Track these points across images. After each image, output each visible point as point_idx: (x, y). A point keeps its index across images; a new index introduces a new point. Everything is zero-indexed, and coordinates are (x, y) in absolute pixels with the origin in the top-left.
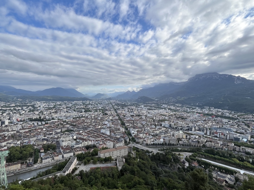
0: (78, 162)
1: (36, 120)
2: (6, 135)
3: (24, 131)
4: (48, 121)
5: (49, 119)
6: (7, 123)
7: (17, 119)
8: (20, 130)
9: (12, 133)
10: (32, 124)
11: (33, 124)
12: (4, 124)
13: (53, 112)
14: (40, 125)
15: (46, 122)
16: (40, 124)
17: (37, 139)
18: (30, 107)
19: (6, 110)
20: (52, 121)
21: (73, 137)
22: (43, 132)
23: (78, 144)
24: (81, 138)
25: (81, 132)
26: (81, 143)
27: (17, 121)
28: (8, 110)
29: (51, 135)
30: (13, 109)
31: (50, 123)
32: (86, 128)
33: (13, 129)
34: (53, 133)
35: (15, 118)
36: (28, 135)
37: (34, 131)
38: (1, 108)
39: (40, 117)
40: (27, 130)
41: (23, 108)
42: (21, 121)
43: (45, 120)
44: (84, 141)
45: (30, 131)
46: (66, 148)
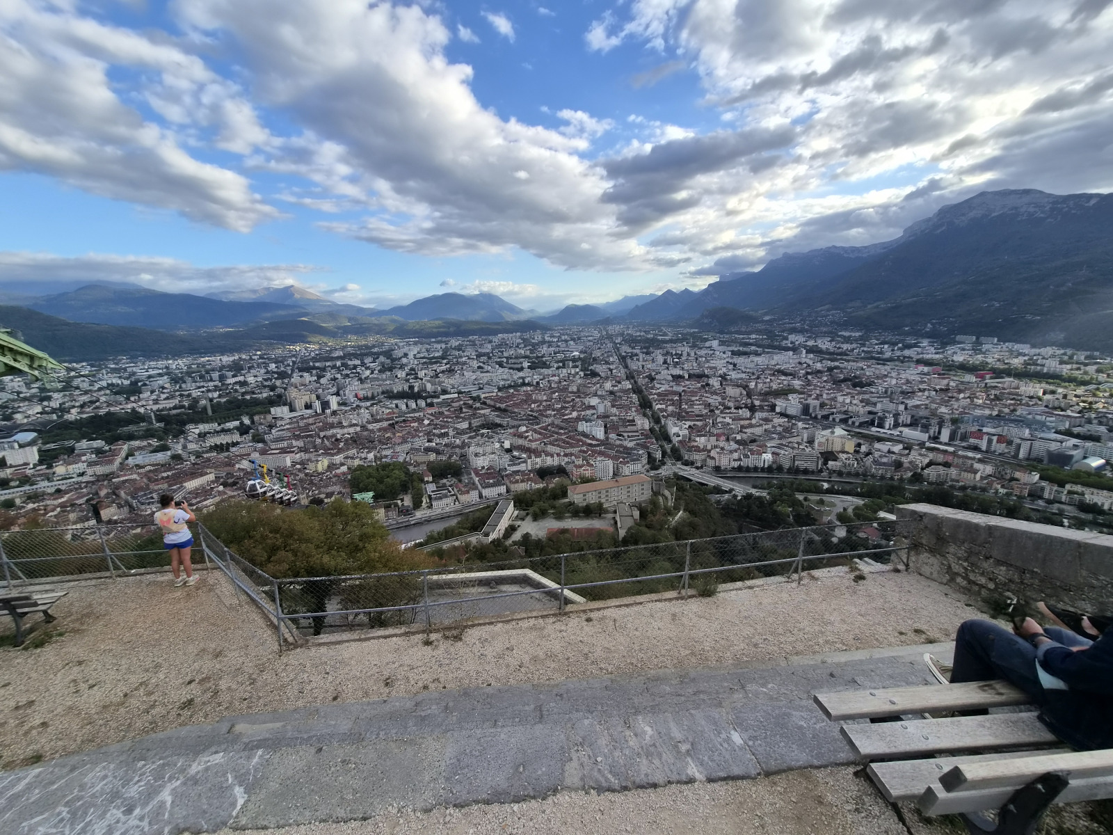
0: (516, 512)
1: (402, 395)
2: (339, 436)
3: (378, 427)
4: (433, 397)
5: (435, 392)
6: (334, 405)
7: (356, 394)
8: (369, 422)
9: (352, 430)
10: (394, 406)
11: (397, 406)
12: (329, 408)
13: (443, 372)
14: (414, 410)
15: (429, 401)
16: (413, 406)
17: (411, 449)
18: (382, 359)
19: (324, 369)
20: (442, 397)
21: (502, 443)
22: (424, 429)
23: (517, 462)
24: (524, 447)
25: (524, 429)
26: (526, 461)
27: (356, 399)
28: (330, 368)
29: (446, 438)
30: (340, 365)
31: (438, 403)
32: (535, 419)
33: (351, 421)
34: (451, 433)
35: (351, 390)
36: (388, 437)
37: (401, 427)
38: (312, 364)
39: (412, 387)
40: (385, 424)
41: (364, 363)
42: (366, 398)
43: (423, 395)
44: (532, 455)
45: (393, 427)
46: (487, 474)
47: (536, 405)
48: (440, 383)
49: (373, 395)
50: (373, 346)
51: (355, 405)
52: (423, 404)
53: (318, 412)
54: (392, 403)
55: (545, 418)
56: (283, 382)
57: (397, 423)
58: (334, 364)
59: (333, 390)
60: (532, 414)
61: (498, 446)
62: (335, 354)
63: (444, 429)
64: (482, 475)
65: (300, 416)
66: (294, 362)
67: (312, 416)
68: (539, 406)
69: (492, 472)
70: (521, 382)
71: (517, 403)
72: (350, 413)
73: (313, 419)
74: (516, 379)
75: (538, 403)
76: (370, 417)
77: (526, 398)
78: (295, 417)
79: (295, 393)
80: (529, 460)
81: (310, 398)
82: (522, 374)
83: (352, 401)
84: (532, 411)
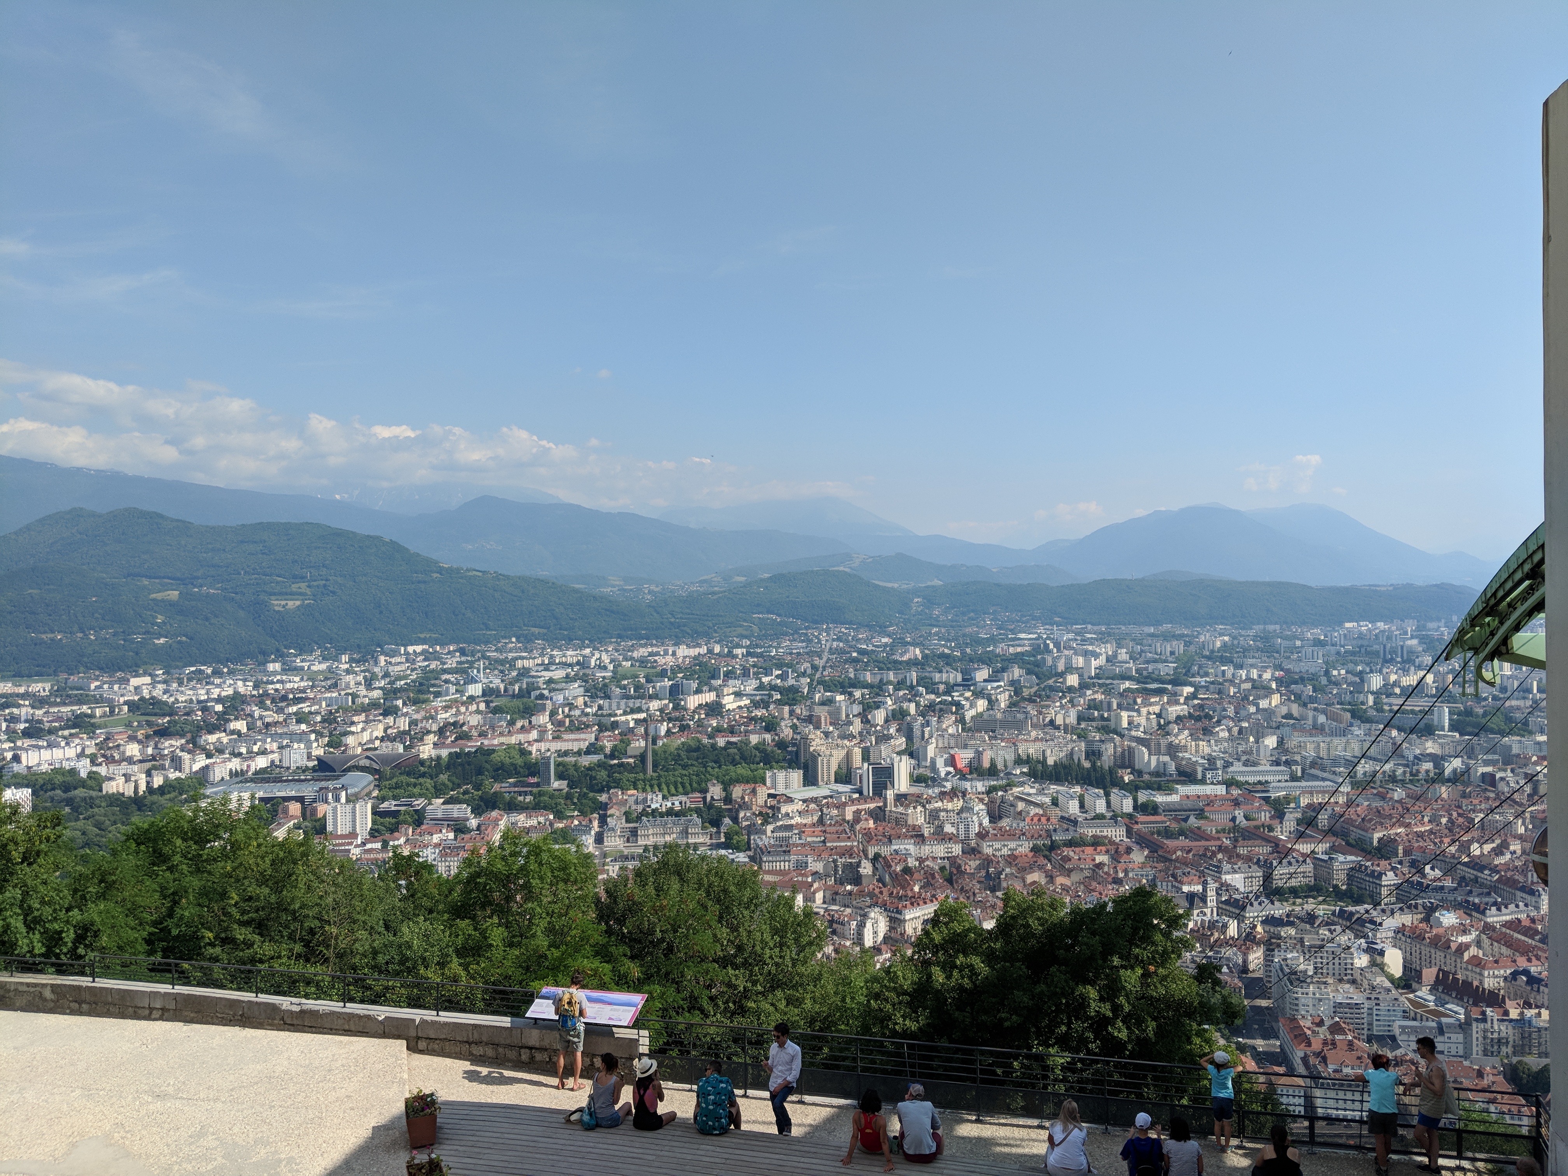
1: (1068, 774)
3: (1005, 852)
6: (902, 783)
7: (953, 757)
8: (982, 835)
9: (941, 850)
10: (1047, 800)
11: (1055, 802)
12: (892, 785)
14: (1103, 817)
15: (1143, 796)
20: (1182, 790)
21: (1375, 953)
22: (1131, 875)
23: (1434, 1024)
24: (1456, 980)
25: (1449, 919)
26: (1464, 1027)
27: (951, 769)
28: (891, 687)
29: (1196, 912)
30: (915, 683)
31: (1170, 809)
32: (1489, 894)
33: (941, 827)
34: (1211, 895)
35: (940, 745)
36: (1035, 882)
37: (1068, 859)
38: (852, 675)
39: (1093, 754)
40: (1024, 848)
41: (971, 679)
42: (975, 770)
43: (1126, 779)
44: (1489, 1011)
45: (1045, 857)
46: (1334, 1044)
47: (1487, 848)
48: (1173, 750)
49: (993, 764)
50: (993, 640)
51: (949, 785)
52: (1127, 805)
53: (865, 793)
54: (1041, 792)
55: (1524, 895)
56: (792, 713)
57: (1053, 847)
58: (900, 677)
59: (898, 742)
60: (1477, 877)
61: (1361, 961)
62: (902, 655)
63: (1190, 884)
64: (1316, 1045)
65: (825, 797)
66: (815, 668)
67: (853, 801)
68: (1499, 851)
69: (1350, 1044)
70: (1427, 771)
71: (1420, 835)
72: (939, 804)
73: (854, 808)
74: (1411, 758)
75: (1493, 841)
76: (986, 821)
77: (1450, 820)
78: (814, 800)
79: (818, 740)
80: (1474, 1025)
81: (848, 756)
82: (1431, 747)
83: (943, 775)
84: (1477, 864)
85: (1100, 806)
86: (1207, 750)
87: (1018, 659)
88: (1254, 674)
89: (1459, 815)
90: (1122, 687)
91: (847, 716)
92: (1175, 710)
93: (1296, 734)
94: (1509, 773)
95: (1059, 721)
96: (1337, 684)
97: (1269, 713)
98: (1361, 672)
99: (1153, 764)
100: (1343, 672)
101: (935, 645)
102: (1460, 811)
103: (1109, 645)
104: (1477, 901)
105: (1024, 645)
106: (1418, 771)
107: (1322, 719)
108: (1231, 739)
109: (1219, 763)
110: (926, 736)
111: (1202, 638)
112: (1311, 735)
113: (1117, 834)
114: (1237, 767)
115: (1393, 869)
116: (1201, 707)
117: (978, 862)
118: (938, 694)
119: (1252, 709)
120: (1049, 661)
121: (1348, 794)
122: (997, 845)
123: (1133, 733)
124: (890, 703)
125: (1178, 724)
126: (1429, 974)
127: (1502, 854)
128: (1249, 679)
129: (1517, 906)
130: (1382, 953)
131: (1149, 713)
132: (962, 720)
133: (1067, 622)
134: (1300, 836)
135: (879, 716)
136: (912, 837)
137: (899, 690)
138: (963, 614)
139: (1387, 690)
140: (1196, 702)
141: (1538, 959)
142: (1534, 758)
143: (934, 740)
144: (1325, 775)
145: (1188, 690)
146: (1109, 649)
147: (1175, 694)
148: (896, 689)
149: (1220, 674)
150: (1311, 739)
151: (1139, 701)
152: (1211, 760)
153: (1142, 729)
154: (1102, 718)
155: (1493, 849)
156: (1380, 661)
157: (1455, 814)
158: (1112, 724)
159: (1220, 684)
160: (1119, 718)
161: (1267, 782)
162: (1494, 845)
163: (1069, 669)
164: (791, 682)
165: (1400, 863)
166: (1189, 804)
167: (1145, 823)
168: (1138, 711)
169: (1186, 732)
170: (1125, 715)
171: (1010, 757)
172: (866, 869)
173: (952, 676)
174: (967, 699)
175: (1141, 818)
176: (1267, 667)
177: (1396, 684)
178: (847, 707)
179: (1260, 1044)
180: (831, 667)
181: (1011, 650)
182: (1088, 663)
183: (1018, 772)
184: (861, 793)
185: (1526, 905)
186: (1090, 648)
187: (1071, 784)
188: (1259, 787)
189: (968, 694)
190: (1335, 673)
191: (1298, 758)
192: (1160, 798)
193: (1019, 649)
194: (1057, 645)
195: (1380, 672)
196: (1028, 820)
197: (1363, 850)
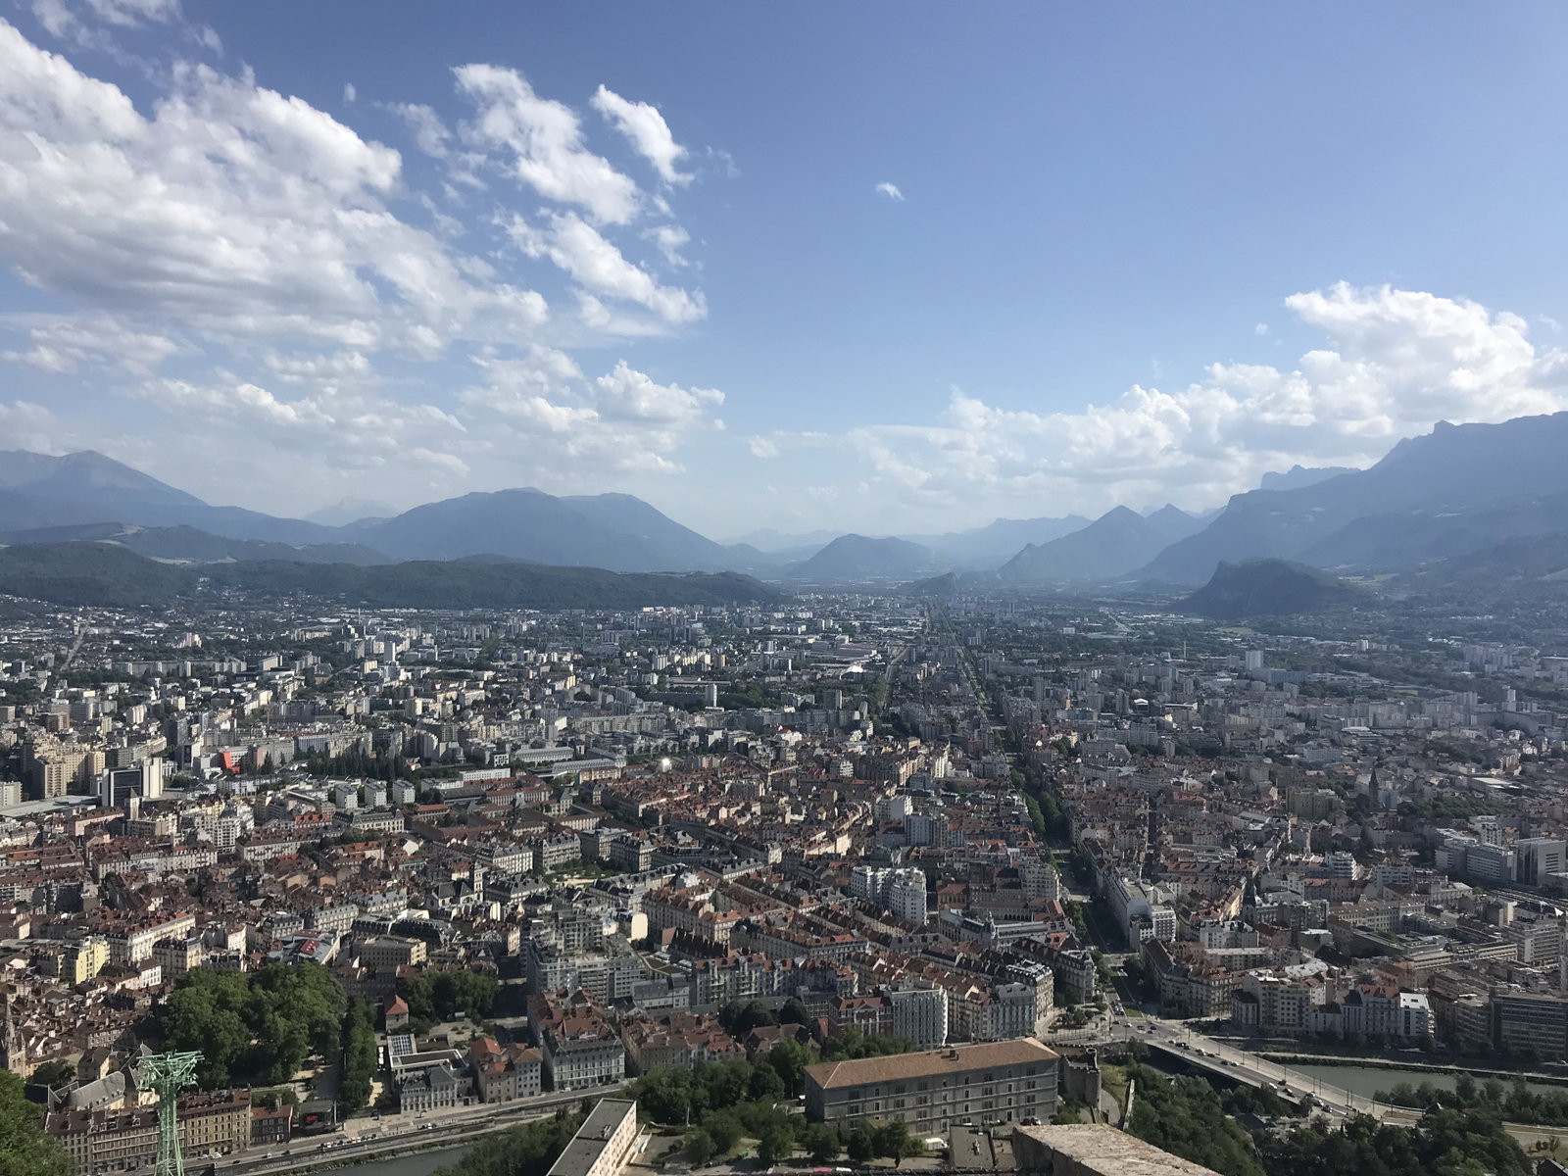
2: (152, 878)
3: (269, 855)
4: (436, 775)
5: (446, 761)
6: (153, 784)
7: (221, 758)
8: (245, 840)
9: (191, 861)
10: (323, 796)
12: (140, 793)
15: (427, 786)
16: (379, 798)
17: (357, 926)
18: (309, 660)
20: (468, 776)
21: (624, 921)
22: (401, 867)
23: (665, 981)
24: (690, 936)
25: (691, 880)
26: (690, 979)
27: (218, 770)
28: (158, 680)
29: (462, 899)
30: (189, 674)
31: (453, 795)
32: (727, 853)
33: (194, 835)
34: (478, 882)
35: (209, 743)
36: (296, 885)
37: (337, 857)
38: (109, 667)
39: (382, 744)
40: (291, 848)
41: (258, 668)
42: (247, 767)
43: (413, 768)
44: (710, 961)
45: (313, 857)
46: (574, 1013)
47: (733, 810)
48: (463, 736)
49: (268, 759)
50: (289, 624)
51: (212, 789)
52: (409, 795)
53: (105, 803)
54: (318, 788)
55: (757, 852)
56: (19, 714)
57: (324, 844)
58: (173, 666)
59: (156, 743)
60: (720, 838)
61: (610, 929)
62: (177, 642)
63: (459, 871)
64: (557, 1017)
65: (48, 813)
66: (60, 659)
67: (85, 815)
68: (741, 814)
69: (589, 1010)
70: (694, 744)
71: (679, 804)
72: (197, 809)
73: (87, 822)
74: (681, 733)
75: (738, 805)
76: (251, 825)
77: (706, 788)
78: (33, 817)
79: (46, 746)
80: (699, 975)
81: (88, 762)
82: (699, 721)
83: (207, 777)
84: (721, 828)
85: (381, 799)
86: (498, 734)
87: (315, 646)
88: (555, 657)
89: (713, 782)
90: (422, 673)
91: (96, 715)
92: (472, 695)
93: (585, 714)
94: (759, 743)
95: (350, 710)
96: (629, 665)
97: (561, 695)
98: (652, 653)
99: (442, 750)
100: (635, 654)
101: (222, 630)
102: (715, 779)
103: (414, 630)
104: (716, 860)
105: (324, 630)
106: (686, 744)
107: (610, 699)
108: (523, 721)
109: (508, 747)
110: (194, 733)
111: (510, 623)
112: (599, 715)
113: (395, 826)
114: (525, 749)
115: (651, 838)
116: (499, 691)
117: (233, 870)
118: (216, 686)
119: (548, 692)
120: (348, 648)
121: (623, 769)
122: (259, 849)
123: (425, 721)
124: (154, 697)
125: (474, 709)
126: (668, 934)
127: (744, 816)
128: (549, 662)
129: (748, 862)
130: (630, 919)
131: (446, 699)
132: (239, 714)
133: (373, 605)
134: (574, 813)
135: (139, 714)
136: (156, 849)
137: (168, 682)
138: (258, 596)
139: (670, 671)
140: (495, 686)
141: (759, 908)
142: (781, 728)
143: (201, 738)
144: (605, 753)
145: (488, 675)
146: (414, 633)
147: (477, 679)
148: (165, 681)
149: (522, 657)
150: (596, 719)
151: (438, 687)
152: (500, 745)
153: (436, 716)
154: (397, 706)
155: (737, 812)
156: (668, 642)
157: (710, 782)
158: (404, 713)
159: (522, 667)
160: (413, 705)
161: (552, 762)
162: (739, 808)
163: (370, 655)
164: (24, 675)
165: (657, 831)
166: (472, 789)
167: (426, 814)
168: (435, 698)
169: (481, 717)
170: (419, 702)
171: (289, 751)
172: (91, 890)
173: (234, 666)
174: (249, 690)
175: (421, 808)
176: (567, 650)
177: (680, 663)
178: (96, 706)
179: (509, 1022)
180: (83, 657)
181: (308, 636)
182: (388, 648)
183: (296, 767)
184: (98, 802)
185: (756, 861)
186: (394, 633)
187: (354, 777)
188: (544, 769)
189: (252, 685)
190: (628, 654)
191: (583, 737)
192: (444, 786)
193: (317, 635)
194: (359, 630)
195: (667, 653)
196: (297, 818)
197: (628, 822)
